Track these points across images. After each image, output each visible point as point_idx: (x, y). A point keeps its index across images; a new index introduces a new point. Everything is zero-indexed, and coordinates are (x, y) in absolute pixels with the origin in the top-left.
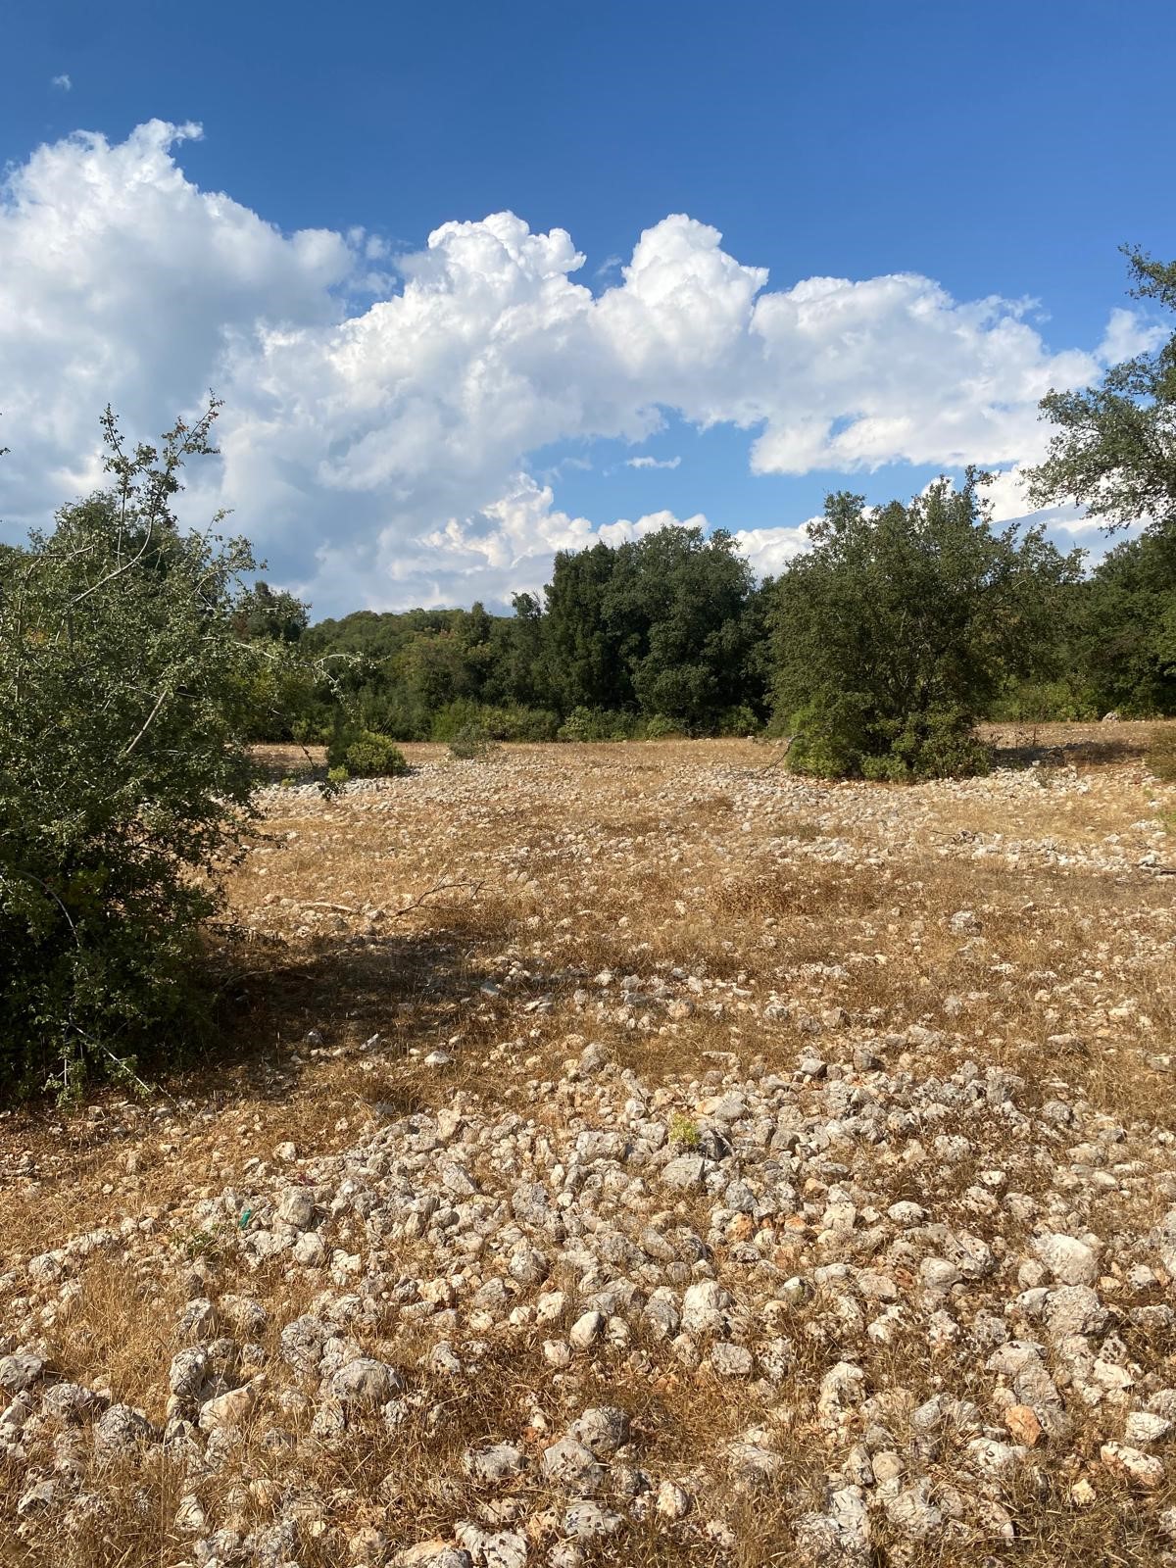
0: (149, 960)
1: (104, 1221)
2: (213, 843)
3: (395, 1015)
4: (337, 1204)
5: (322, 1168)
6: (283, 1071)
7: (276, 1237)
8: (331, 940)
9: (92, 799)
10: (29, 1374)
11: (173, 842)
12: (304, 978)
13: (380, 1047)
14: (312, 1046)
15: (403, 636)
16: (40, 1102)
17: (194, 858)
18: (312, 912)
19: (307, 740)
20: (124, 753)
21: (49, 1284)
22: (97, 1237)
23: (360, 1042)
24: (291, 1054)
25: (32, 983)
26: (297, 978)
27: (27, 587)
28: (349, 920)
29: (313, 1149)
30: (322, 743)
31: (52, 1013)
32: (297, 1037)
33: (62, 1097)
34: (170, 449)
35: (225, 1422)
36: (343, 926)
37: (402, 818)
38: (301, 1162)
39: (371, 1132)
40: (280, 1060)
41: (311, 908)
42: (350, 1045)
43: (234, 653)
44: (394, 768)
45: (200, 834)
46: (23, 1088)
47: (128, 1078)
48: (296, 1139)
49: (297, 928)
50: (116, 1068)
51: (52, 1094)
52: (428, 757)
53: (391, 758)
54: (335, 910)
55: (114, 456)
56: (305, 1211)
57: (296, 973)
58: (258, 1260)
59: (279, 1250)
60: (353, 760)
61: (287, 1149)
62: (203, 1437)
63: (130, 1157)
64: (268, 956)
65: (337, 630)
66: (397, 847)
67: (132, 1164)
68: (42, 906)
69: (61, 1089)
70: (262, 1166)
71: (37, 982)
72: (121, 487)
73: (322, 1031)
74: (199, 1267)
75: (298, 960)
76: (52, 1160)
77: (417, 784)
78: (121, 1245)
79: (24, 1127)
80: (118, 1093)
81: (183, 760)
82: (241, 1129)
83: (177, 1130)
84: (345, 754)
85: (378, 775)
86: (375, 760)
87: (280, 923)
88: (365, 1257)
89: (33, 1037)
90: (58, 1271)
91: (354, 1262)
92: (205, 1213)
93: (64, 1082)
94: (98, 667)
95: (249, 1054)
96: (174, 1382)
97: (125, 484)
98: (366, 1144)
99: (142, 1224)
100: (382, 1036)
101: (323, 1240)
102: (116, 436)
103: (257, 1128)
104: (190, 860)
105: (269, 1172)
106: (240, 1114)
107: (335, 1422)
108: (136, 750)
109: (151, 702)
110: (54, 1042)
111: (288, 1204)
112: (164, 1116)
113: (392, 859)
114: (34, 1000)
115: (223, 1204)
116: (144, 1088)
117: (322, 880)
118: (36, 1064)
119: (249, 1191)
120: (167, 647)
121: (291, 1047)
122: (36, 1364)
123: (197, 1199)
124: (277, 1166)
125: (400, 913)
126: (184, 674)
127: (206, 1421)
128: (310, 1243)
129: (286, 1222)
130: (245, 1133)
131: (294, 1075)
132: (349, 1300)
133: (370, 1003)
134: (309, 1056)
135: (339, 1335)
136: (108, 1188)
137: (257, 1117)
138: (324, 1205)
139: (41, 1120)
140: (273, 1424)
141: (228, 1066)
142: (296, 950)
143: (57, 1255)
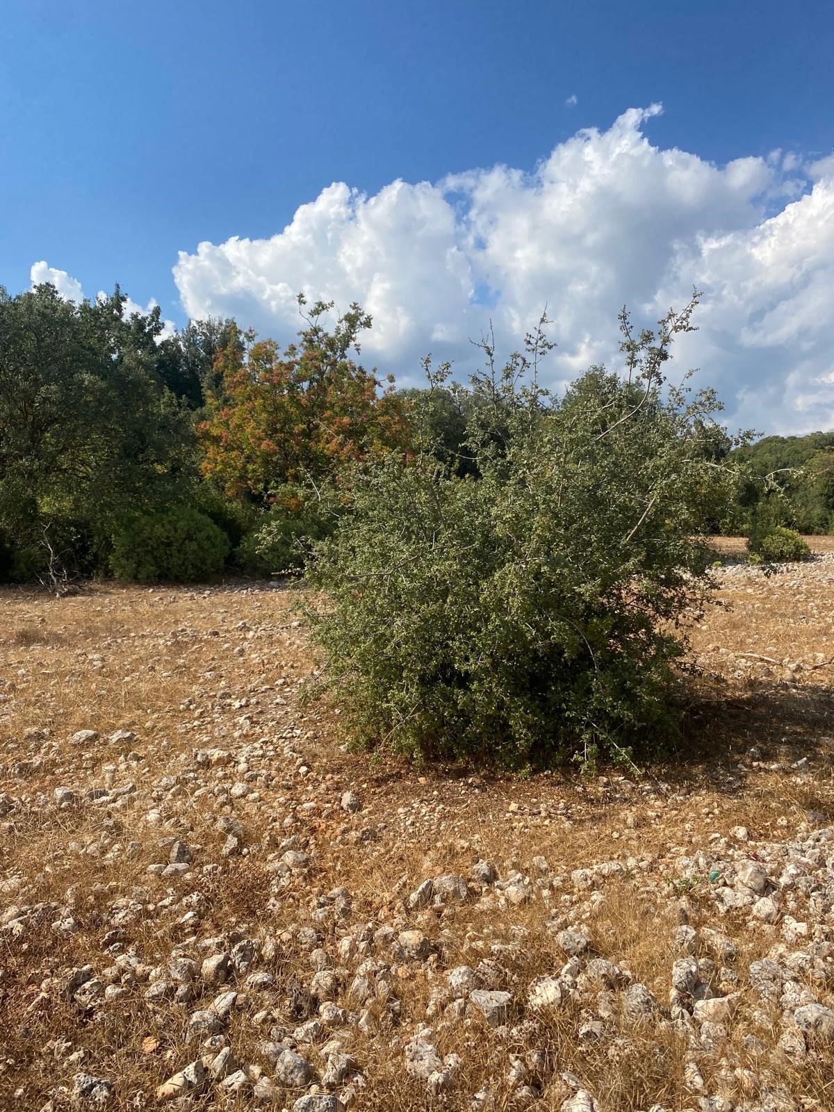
0: (640, 682)
1: (615, 856)
2: (681, 605)
3: (818, 745)
4: (784, 880)
5: (769, 851)
6: (733, 774)
7: (739, 894)
8: (761, 683)
9: (605, 571)
10: (580, 946)
11: (652, 603)
12: (743, 708)
13: (808, 768)
14: (754, 759)
15: (805, 453)
16: (569, 768)
17: (666, 614)
18: (744, 660)
19: (730, 534)
20: (624, 541)
21: (584, 890)
22: (614, 866)
23: (792, 762)
24: (737, 762)
25: (563, 690)
26: (737, 707)
27: (570, 432)
28: (774, 669)
29: (761, 835)
30: (742, 535)
31: (576, 711)
32: (742, 750)
33: (584, 767)
34: (663, 330)
35: (713, 1018)
36: (769, 673)
37: (810, 594)
38: (752, 843)
39: (808, 832)
40: (730, 765)
41: (743, 657)
42: (783, 763)
43: (705, 470)
44: (800, 555)
45: (672, 598)
46: (559, 758)
47: (626, 761)
48: (747, 826)
49: (734, 671)
50: (618, 754)
51: (577, 765)
52: (827, 547)
53: (798, 547)
54: (762, 660)
55: (625, 340)
56: (760, 880)
57: (735, 704)
58: (725, 908)
59: (741, 905)
60: (768, 548)
61: (741, 832)
62: (697, 1024)
63: (629, 815)
64: (715, 689)
65: (751, 451)
66: (807, 615)
67: (630, 821)
68: (573, 640)
69: (583, 762)
70: (722, 841)
71: (566, 689)
72: (629, 360)
73: (760, 749)
74: (684, 902)
75: (737, 694)
76: (579, 807)
77: (820, 568)
78: (628, 876)
79: (559, 783)
80: (617, 771)
81: (664, 546)
82: (706, 810)
83: (658, 803)
84: (761, 543)
85: (787, 560)
86: (785, 549)
87: (721, 666)
88: (811, 926)
89: (564, 725)
90: (590, 882)
91: (802, 928)
92: (686, 866)
93: (585, 757)
94: (609, 483)
95: (706, 757)
96: (676, 980)
97: (632, 358)
98: (804, 840)
99: (641, 864)
100: (809, 759)
101: (777, 906)
102: (628, 326)
103: (716, 811)
104: (664, 616)
105: (729, 846)
106: (703, 799)
107: (798, 1044)
108: (632, 539)
109: (643, 507)
110: (577, 730)
111: (746, 873)
112: (648, 792)
113: (804, 625)
114: (565, 701)
115: (697, 862)
116: (637, 771)
117: (749, 637)
118: (567, 743)
119: (715, 857)
120: (657, 468)
121: (737, 757)
122: (583, 941)
123: (677, 855)
124: (733, 842)
125: (816, 668)
126: (669, 486)
127: (699, 1015)
128: (765, 905)
129: (745, 885)
130: (708, 814)
131: (741, 778)
132: (802, 956)
133: (796, 733)
134: (751, 767)
135: (795, 980)
136: (615, 835)
137: (715, 804)
138: (773, 879)
139: (569, 780)
140: (748, 1031)
141: (692, 764)
142: (735, 687)
143: (588, 872)
